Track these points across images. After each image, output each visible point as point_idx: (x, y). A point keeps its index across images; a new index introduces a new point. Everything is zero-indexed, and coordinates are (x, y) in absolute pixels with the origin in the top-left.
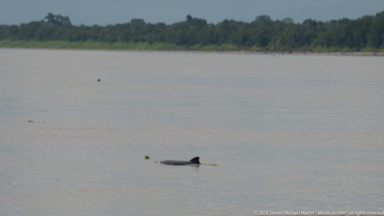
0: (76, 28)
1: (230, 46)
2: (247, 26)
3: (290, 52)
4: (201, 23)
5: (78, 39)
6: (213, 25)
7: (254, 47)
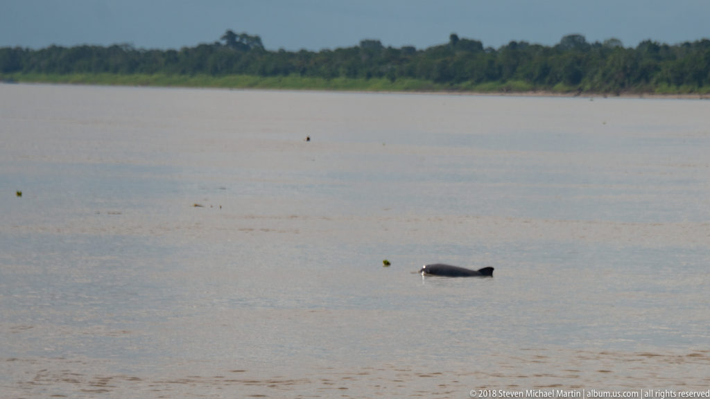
0: (272, 54)
1: (520, 83)
2: (547, 51)
3: (617, 94)
4: (474, 47)
5: (275, 72)
6: (492, 50)
7: (559, 86)
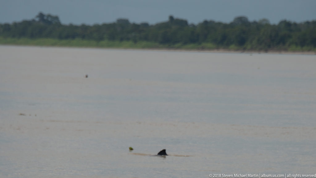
0: (65, 27)
1: (210, 45)
2: (225, 26)
3: (266, 51)
4: (183, 23)
5: (67, 37)
6: (193, 26)
7: (232, 46)
